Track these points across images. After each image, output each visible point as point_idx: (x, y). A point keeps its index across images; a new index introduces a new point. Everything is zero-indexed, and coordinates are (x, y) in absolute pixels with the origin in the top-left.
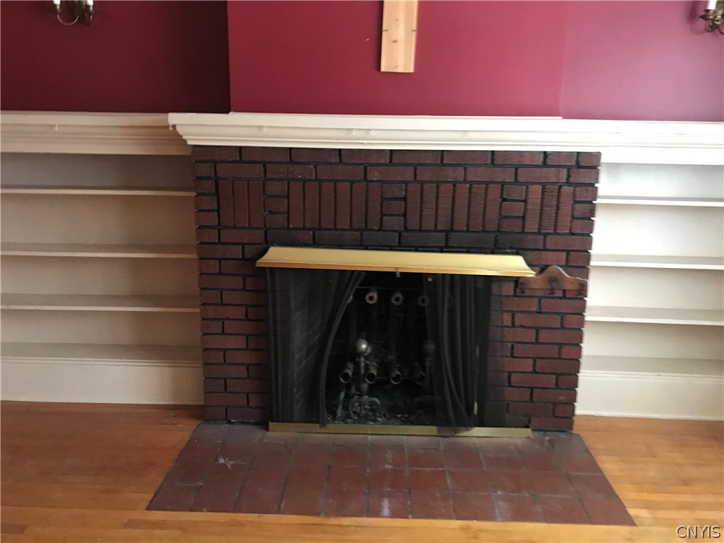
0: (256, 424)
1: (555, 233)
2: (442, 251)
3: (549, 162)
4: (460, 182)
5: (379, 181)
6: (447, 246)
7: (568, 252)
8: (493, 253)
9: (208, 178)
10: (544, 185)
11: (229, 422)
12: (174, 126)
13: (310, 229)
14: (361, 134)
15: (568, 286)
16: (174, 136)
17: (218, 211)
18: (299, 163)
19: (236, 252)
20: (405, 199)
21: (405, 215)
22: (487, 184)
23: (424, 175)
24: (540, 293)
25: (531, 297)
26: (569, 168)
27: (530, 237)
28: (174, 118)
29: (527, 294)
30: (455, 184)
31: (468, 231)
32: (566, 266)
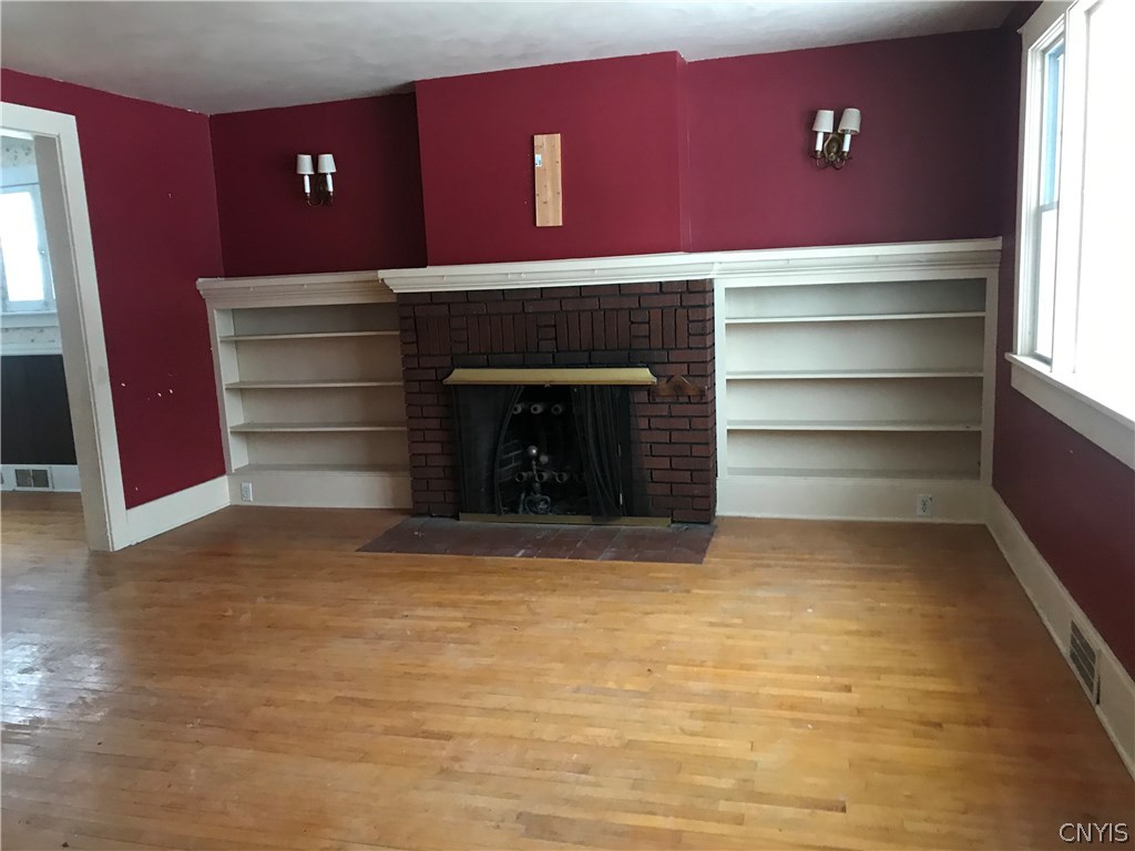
0: (452, 517)
1: (676, 348)
2: (587, 367)
3: (664, 290)
4: (596, 310)
5: (533, 313)
6: (591, 363)
7: (688, 363)
8: (627, 367)
9: (410, 318)
10: (662, 309)
11: (432, 516)
12: (383, 280)
13: (484, 354)
14: (515, 277)
15: (691, 393)
16: (383, 287)
17: (417, 342)
18: (475, 302)
19: (432, 375)
20: (555, 326)
21: (556, 339)
22: (617, 310)
23: (568, 306)
24: (669, 400)
25: (663, 403)
26: (681, 293)
27: (656, 353)
28: (382, 274)
29: (657, 400)
30: (592, 311)
31: (606, 350)
32: (689, 375)
